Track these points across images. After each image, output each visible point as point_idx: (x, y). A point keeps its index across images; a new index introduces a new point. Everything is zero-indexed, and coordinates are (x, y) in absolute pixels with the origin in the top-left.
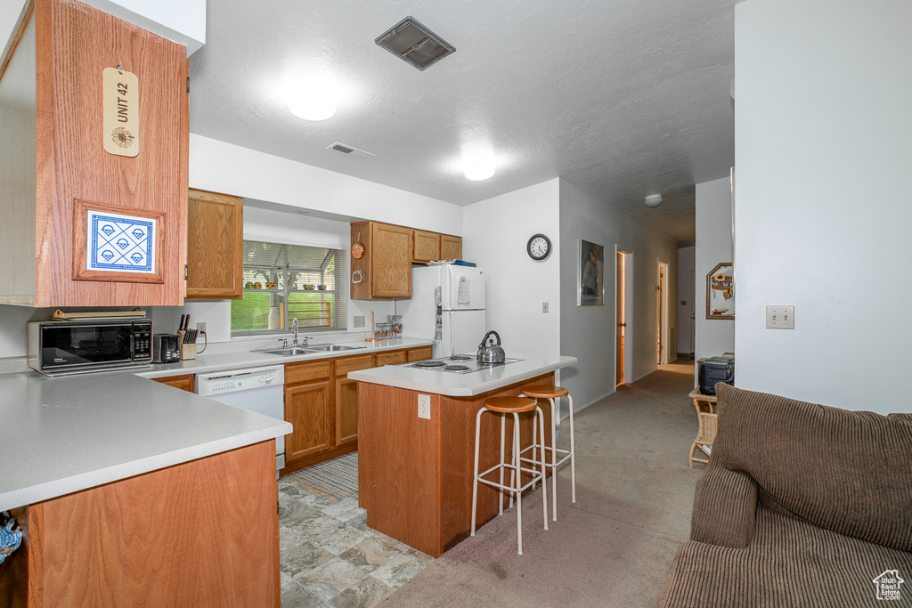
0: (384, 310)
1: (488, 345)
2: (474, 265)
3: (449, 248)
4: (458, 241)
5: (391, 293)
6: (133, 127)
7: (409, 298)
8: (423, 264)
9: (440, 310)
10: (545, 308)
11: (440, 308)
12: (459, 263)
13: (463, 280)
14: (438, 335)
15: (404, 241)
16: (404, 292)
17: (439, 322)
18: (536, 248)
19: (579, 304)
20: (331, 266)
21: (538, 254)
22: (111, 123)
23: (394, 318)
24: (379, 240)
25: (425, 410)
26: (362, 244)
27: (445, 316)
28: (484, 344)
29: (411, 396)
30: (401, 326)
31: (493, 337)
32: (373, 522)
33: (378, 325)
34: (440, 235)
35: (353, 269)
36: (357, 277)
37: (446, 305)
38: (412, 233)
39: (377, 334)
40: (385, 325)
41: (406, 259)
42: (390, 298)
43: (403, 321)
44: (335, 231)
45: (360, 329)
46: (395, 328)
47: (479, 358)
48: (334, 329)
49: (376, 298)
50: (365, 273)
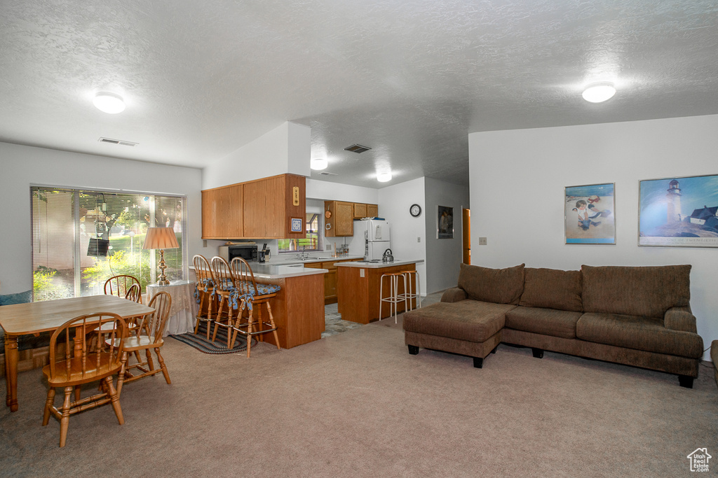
0: (340, 242)
1: (387, 254)
2: (384, 219)
3: (371, 211)
4: (376, 207)
5: (344, 234)
6: (298, 199)
7: (352, 236)
8: (359, 219)
9: (367, 242)
10: (419, 239)
11: (367, 240)
12: (376, 219)
13: (378, 227)
14: (367, 253)
15: (349, 209)
16: (350, 233)
17: (367, 247)
18: (414, 211)
19: (437, 238)
20: (316, 221)
21: (416, 214)
22: (294, 199)
23: (345, 245)
24: (338, 208)
25: (362, 274)
26: (330, 211)
27: (369, 244)
28: (385, 254)
29: (358, 269)
30: (348, 250)
31: (388, 251)
32: (343, 318)
33: (337, 249)
34: (367, 204)
35: (326, 223)
36: (328, 227)
37: (370, 239)
38: (353, 205)
39: (337, 253)
40: (340, 249)
41: (350, 217)
42: (343, 236)
43: (349, 247)
44: (317, 206)
45: (329, 251)
46: (346, 251)
47: (383, 259)
48: (318, 250)
49: (337, 236)
50: (332, 225)
